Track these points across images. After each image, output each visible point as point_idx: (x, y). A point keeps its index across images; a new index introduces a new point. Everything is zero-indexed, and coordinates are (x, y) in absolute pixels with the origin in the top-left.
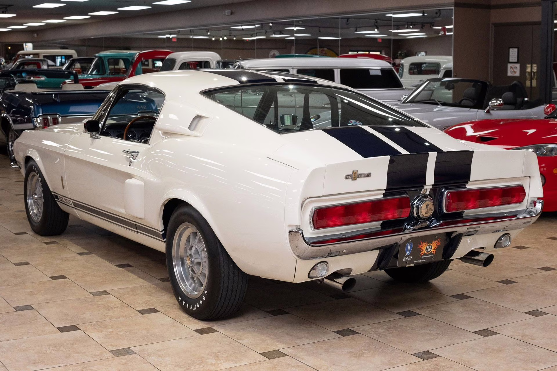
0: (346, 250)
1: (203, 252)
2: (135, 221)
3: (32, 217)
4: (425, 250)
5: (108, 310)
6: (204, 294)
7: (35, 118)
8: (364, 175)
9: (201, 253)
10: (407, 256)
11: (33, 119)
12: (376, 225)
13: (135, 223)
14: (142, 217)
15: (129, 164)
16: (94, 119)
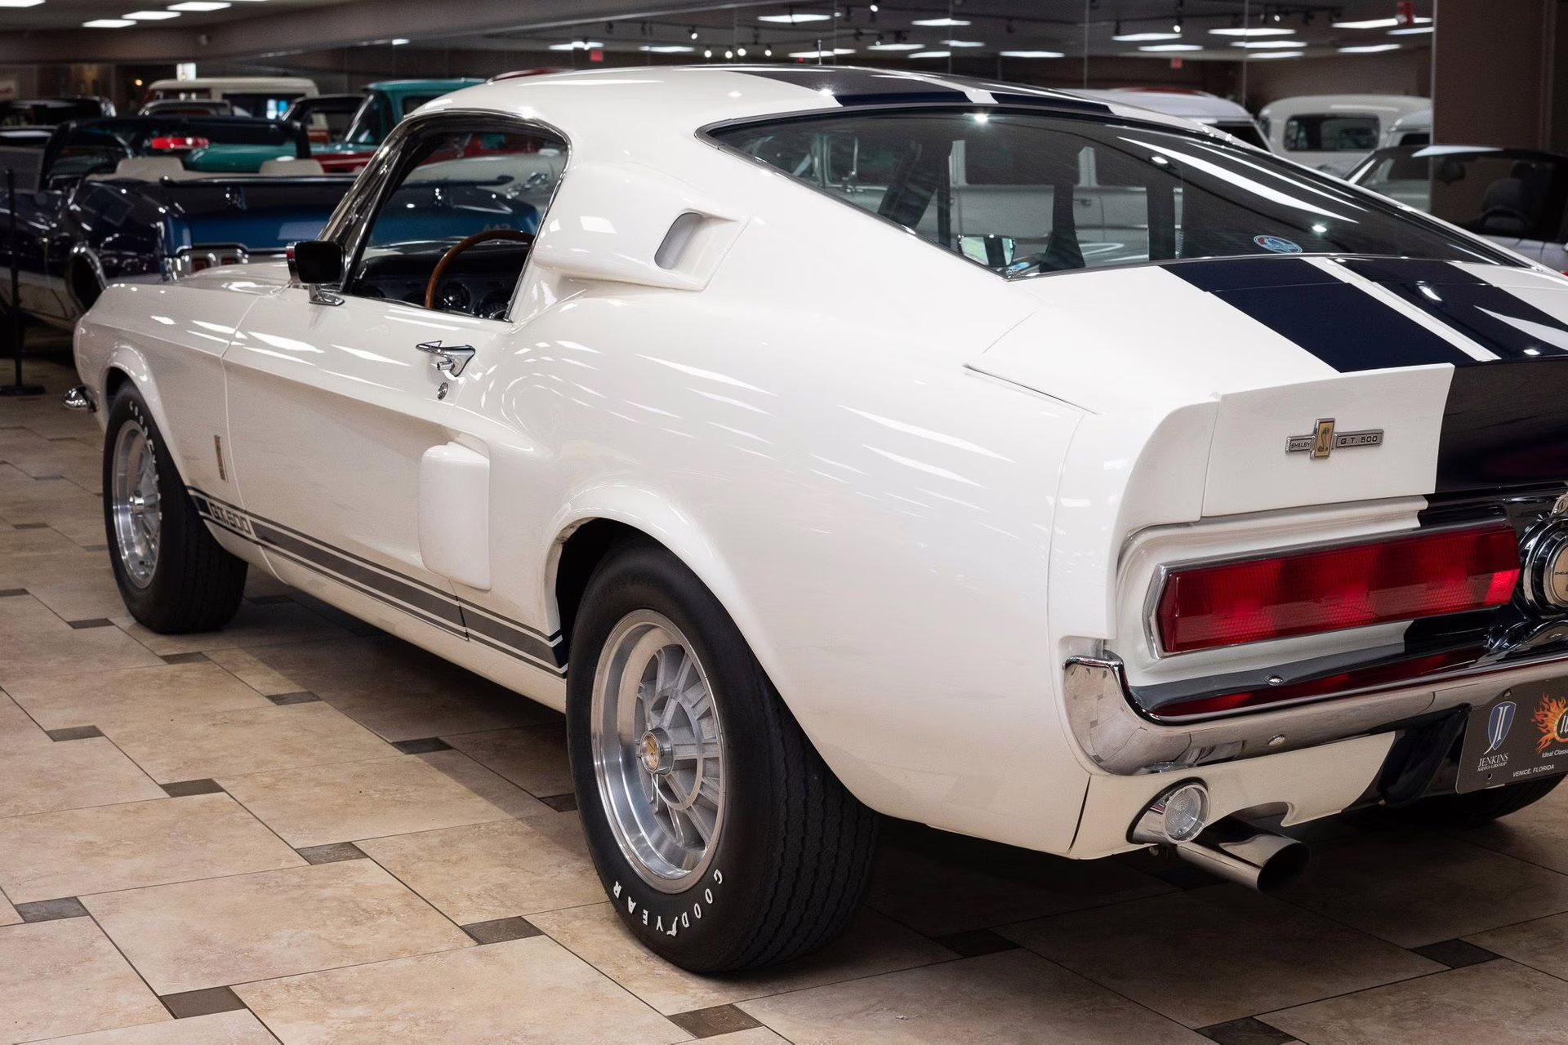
0: (1282, 736)
1: (704, 723)
2: (459, 596)
3: (127, 570)
4: (1555, 728)
5: (356, 923)
6: (706, 880)
7: (169, 256)
8: (1358, 439)
9: (700, 726)
10: (1492, 753)
11: (163, 260)
12: (1389, 635)
13: (457, 603)
14: (483, 583)
15: (439, 393)
16: (326, 239)
